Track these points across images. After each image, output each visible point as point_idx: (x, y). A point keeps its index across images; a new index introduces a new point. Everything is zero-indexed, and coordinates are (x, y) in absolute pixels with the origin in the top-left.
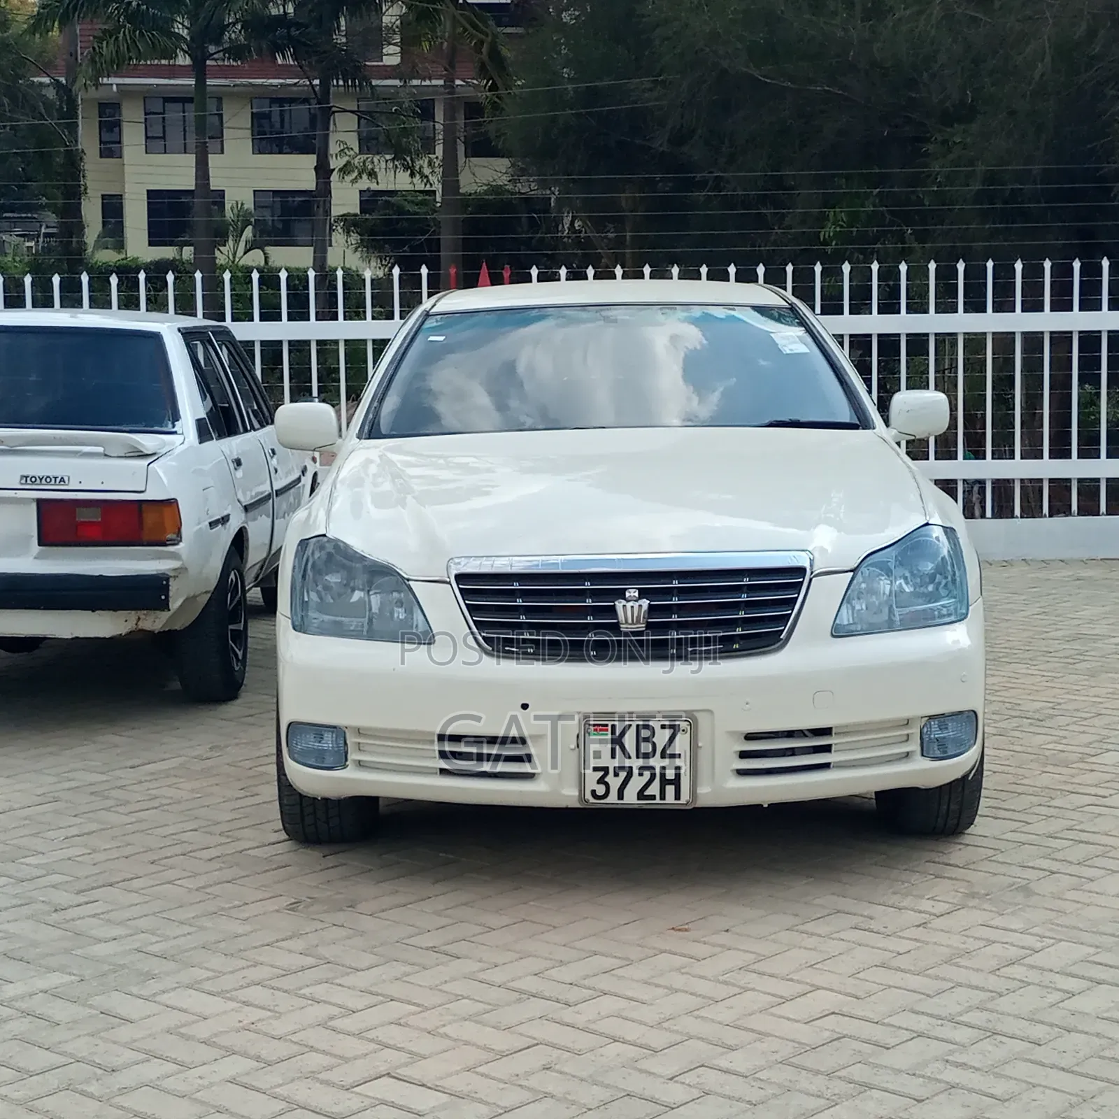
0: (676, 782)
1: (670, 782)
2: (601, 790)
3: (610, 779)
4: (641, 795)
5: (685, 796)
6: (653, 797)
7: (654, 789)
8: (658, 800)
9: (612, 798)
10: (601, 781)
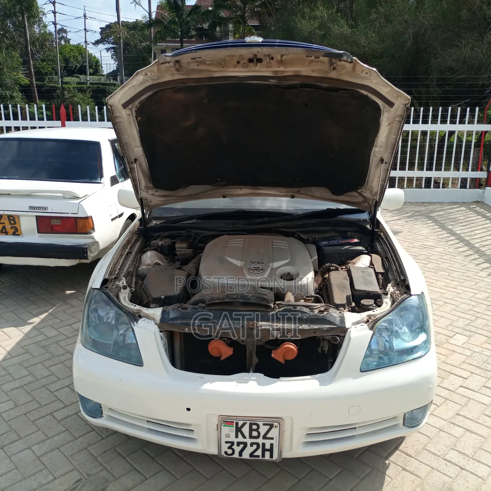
0: (271, 450)
1: (268, 450)
2: (230, 452)
3: (235, 447)
4: (251, 455)
5: (275, 456)
6: (258, 456)
7: (259, 453)
8: (261, 458)
9: (236, 455)
10: (230, 448)
